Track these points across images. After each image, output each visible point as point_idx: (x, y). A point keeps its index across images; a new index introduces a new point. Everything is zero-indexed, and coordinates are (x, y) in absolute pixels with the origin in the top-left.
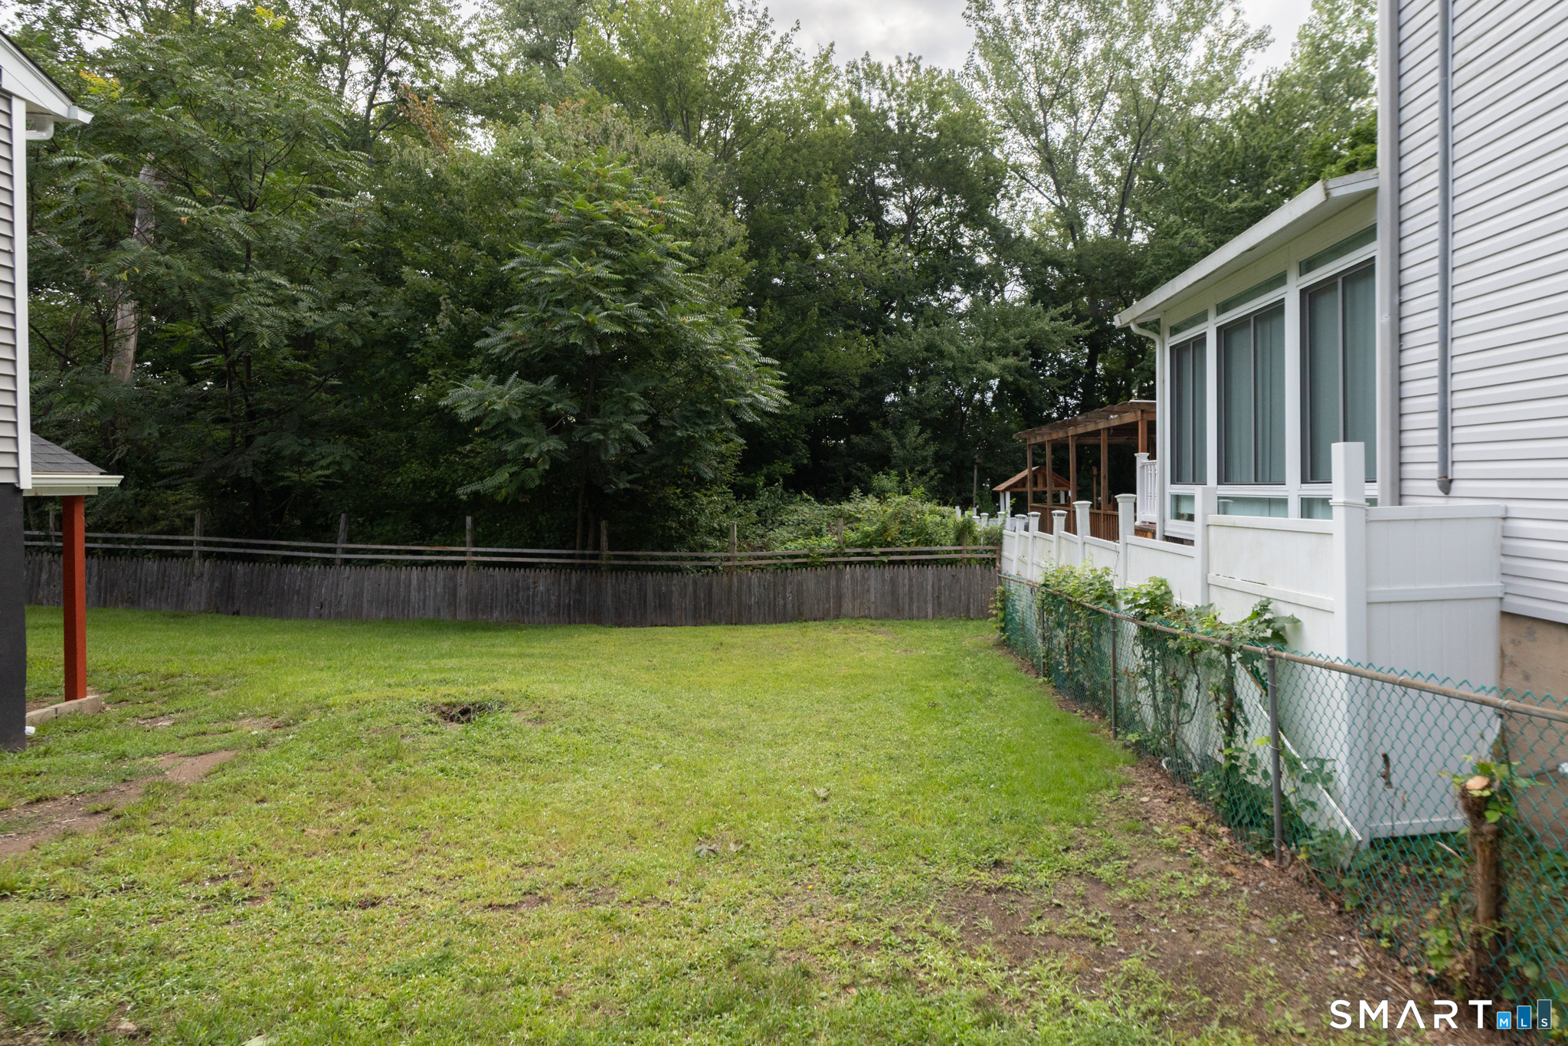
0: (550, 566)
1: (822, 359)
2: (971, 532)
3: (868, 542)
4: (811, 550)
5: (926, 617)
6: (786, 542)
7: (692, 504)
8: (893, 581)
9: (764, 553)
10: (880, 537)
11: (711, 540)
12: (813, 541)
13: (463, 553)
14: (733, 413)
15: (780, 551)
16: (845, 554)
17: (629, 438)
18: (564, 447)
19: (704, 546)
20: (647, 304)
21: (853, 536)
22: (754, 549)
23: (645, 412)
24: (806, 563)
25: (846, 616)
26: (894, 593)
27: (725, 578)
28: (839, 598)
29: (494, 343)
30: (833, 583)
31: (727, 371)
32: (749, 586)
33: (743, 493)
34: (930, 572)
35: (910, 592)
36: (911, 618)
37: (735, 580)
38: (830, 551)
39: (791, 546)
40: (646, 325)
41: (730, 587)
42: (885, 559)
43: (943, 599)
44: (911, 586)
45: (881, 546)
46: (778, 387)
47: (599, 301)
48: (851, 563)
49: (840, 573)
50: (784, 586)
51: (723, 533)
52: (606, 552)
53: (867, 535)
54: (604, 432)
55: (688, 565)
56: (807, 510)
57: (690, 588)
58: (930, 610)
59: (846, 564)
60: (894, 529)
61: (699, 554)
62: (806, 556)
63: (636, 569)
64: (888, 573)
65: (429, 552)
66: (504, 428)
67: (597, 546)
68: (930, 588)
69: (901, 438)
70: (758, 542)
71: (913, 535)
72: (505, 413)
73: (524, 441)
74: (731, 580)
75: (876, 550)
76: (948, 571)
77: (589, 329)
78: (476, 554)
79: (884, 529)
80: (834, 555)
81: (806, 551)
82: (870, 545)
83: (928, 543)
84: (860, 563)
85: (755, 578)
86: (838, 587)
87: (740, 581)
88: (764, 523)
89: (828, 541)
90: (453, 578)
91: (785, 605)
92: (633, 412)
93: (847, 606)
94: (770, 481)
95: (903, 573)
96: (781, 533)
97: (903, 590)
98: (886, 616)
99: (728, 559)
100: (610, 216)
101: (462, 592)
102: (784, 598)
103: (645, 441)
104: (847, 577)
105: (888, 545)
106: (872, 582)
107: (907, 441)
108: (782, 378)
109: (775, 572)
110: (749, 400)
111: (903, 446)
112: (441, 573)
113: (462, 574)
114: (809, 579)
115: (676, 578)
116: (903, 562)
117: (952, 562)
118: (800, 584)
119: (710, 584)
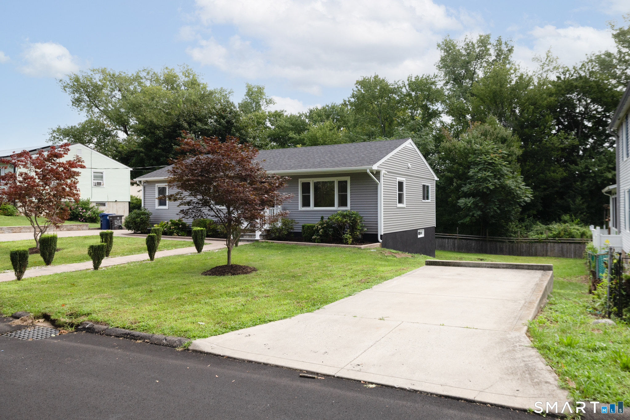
0: (475, 240)
1: (546, 176)
2: (585, 235)
3: (555, 236)
4: (539, 238)
5: (571, 258)
6: (533, 236)
7: (507, 225)
8: (562, 247)
9: (527, 238)
10: (558, 235)
11: (512, 235)
12: (540, 236)
13: (456, 236)
14: (519, 204)
15: (531, 238)
16: (548, 240)
17: (495, 211)
18: (481, 213)
19: (511, 236)
20: (499, 179)
21: (551, 235)
22: (524, 237)
23: (498, 205)
24: (539, 241)
25: (548, 256)
26: (562, 251)
27: (517, 245)
28: (547, 251)
29: (465, 189)
30: (545, 247)
31: (517, 193)
32: (523, 247)
33: (521, 220)
34: (573, 245)
35: (567, 251)
36: (567, 257)
37: (519, 245)
38: (544, 238)
39: (534, 237)
40: (499, 185)
41: (518, 247)
42: (559, 241)
43: (577, 253)
44: (567, 249)
45: (558, 238)
46: (531, 194)
47: (489, 181)
48: (550, 242)
49: (547, 245)
50: (532, 247)
51: (515, 233)
52: (488, 237)
53: (554, 235)
54: (490, 209)
55: (507, 241)
56: (540, 226)
57: (508, 247)
58: (573, 256)
59: (549, 242)
60: (562, 233)
61: (509, 238)
62: (538, 240)
63: (494, 241)
64: (560, 245)
65: (448, 235)
66: (469, 209)
67: (485, 235)
68: (573, 250)
69: (574, 201)
70: (525, 235)
71: (568, 235)
72: (470, 207)
73: (474, 212)
74: (518, 245)
75: (557, 239)
76: (578, 245)
77: (488, 188)
78: (459, 236)
79: (559, 233)
80: (545, 240)
81: (538, 238)
82: (555, 237)
83: (572, 237)
84: (553, 242)
85: (524, 245)
86: (547, 248)
87: (520, 245)
88: (527, 229)
89: (544, 236)
90: (454, 242)
91: (532, 252)
92: (496, 205)
93: (549, 253)
94: (529, 217)
95: (565, 246)
96: (531, 233)
97: (565, 250)
98: (560, 257)
99: (517, 240)
100: (490, 160)
101: (456, 245)
102: (532, 250)
103: (498, 211)
104: (549, 246)
105: (561, 237)
106: (556, 247)
107: (576, 203)
108: (531, 191)
109: (529, 244)
110: (523, 200)
111: (575, 204)
112: (452, 240)
113: (456, 241)
114: (539, 246)
115: (504, 244)
116: (565, 242)
117: (579, 243)
118: (536, 247)
119: (513, 246)
